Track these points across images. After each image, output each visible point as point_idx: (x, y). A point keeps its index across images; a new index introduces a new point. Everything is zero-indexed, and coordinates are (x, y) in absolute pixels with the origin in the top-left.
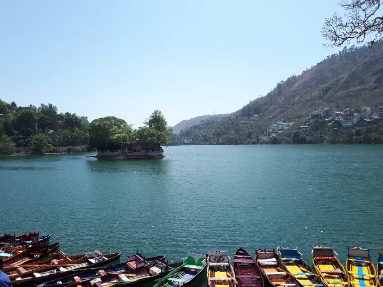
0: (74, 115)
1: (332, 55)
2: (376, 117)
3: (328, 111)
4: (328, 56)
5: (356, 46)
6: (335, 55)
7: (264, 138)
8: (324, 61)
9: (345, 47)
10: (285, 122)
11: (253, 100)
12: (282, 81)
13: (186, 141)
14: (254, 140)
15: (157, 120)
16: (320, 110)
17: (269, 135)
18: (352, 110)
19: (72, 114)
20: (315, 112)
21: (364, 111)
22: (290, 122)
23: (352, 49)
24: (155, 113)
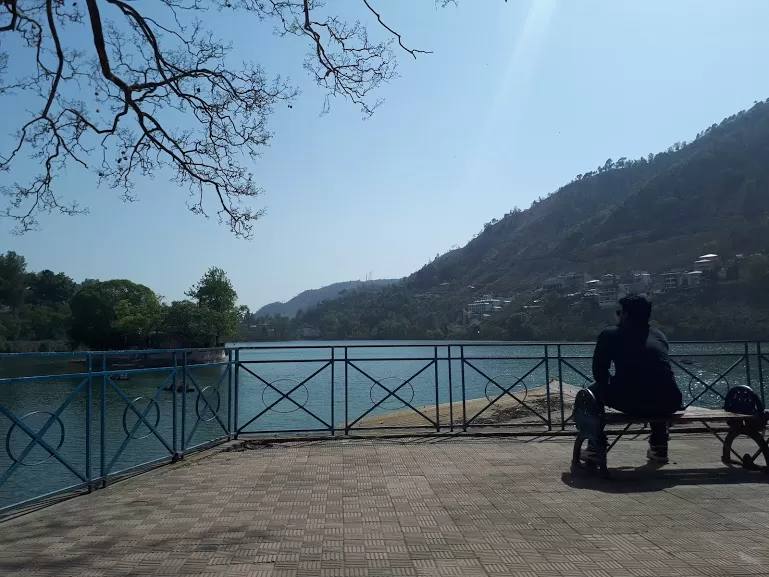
0: (61, 275)
1: (587, 174)
2: (658, 292)
3: (574, 278)
4: (579, 176)
5: (627, 160)
6: (591, 173)
7: (456, 328)
8: (573, 185)
9: (610, 160)
10: (496, 297)
11: (441, 254)
12: (494, 220)
13: (306, 332)
14: (439, 330)
15: (214, 288)
16: (560, 276)
17: (468, 322)
18: (618, 277)
19: (56, 274)
20: (551, 280)
21: (639, 279)
22: (506, 297)
23: (620, 163)
24: (213, 273)
